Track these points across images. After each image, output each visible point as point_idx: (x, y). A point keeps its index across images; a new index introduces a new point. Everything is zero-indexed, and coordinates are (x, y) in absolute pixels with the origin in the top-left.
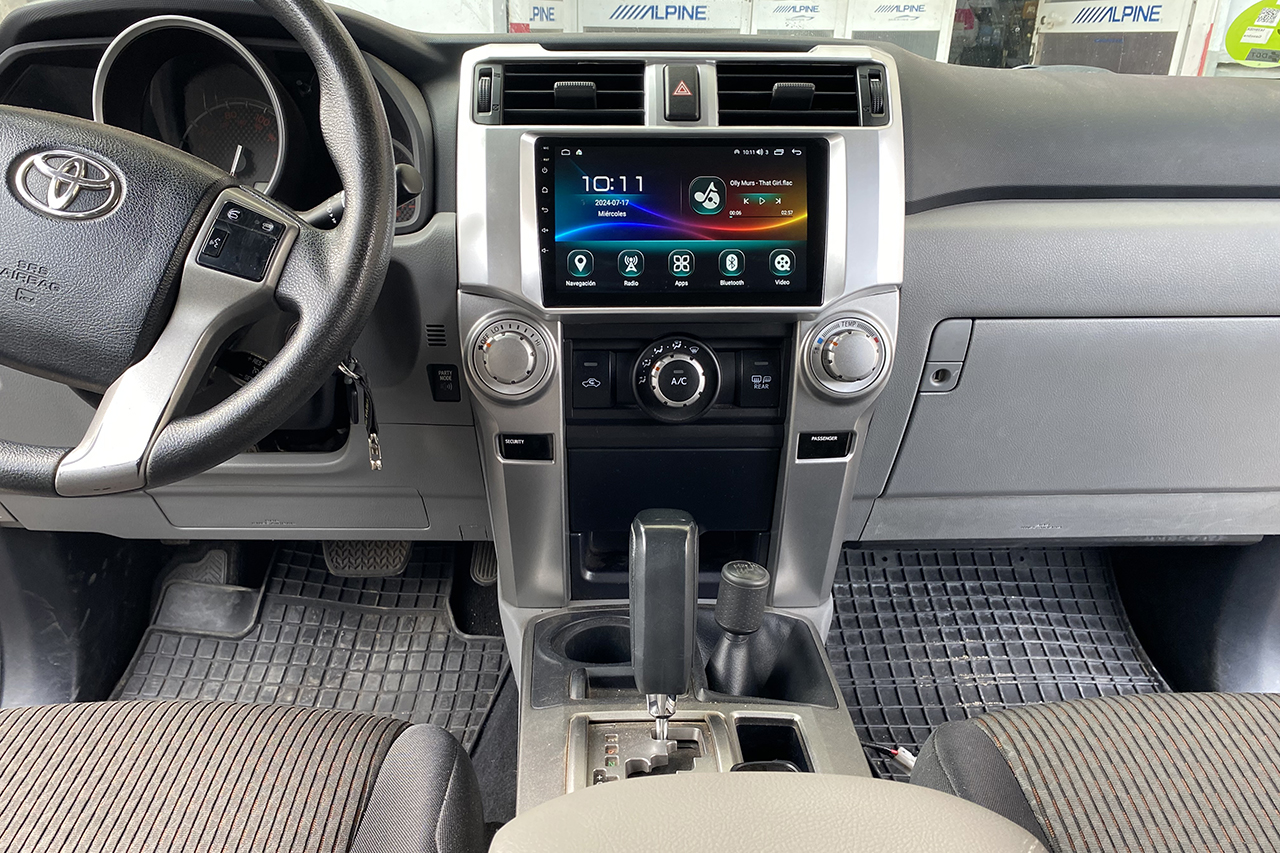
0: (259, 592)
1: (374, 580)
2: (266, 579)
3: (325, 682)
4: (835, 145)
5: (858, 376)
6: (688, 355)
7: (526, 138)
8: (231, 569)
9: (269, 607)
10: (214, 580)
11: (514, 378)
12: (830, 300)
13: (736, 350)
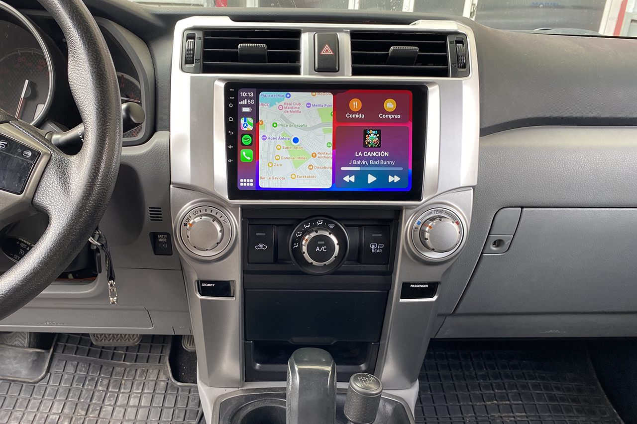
0: (49, 352)
1: (122, 348)
2: (54, 344)
3: (89, 413)
4: (434, 89)
5: (445, 249)
6: (327, 230)
7: (218, 83)
8: (32, 338)
9: (55, 362)
10: (21, 345)
11: (208, 247)
12: (427, 197)
13: (360, 226)
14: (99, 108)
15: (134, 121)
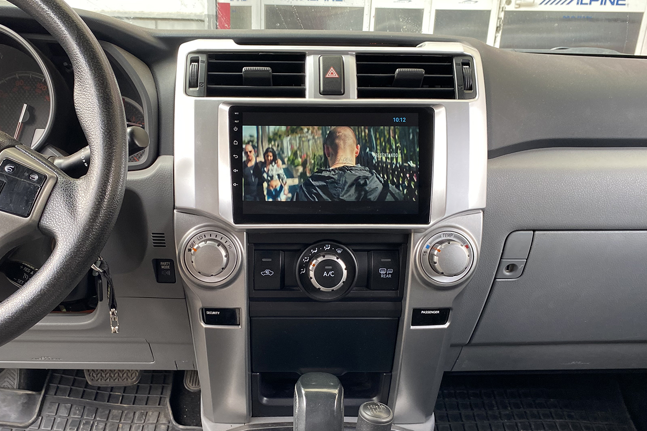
0: (40, 394)
1: (119, 388)
2: (45, 385)
4: (439, 113)
5: (455, 273)
6: (334, 255)
7: (222, 106)
8: (22, 379)
9: (47, 405)
10: (10, 386)
11: (212, 273)
12: (435, 219)
13: (368, 251)
14: (105, 131)
15: (138, 145)
